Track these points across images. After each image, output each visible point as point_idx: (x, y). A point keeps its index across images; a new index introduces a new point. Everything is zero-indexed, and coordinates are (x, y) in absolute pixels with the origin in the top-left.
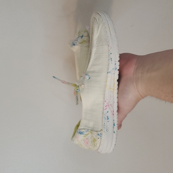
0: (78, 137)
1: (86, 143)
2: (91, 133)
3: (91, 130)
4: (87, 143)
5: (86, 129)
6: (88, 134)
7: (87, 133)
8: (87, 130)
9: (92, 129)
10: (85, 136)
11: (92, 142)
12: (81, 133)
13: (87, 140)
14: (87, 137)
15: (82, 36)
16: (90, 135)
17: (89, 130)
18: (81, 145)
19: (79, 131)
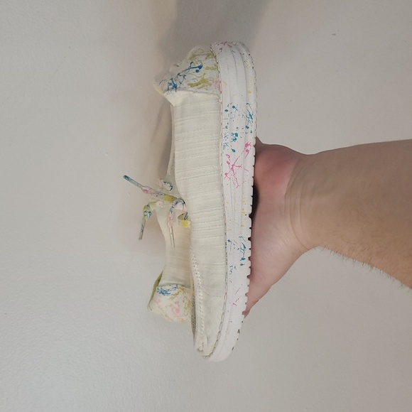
0: (160, 301)
1: (174, 310)
2: (182, 292)
3: (183, 286)
4: (178, 311)
5: (173, 284)
6: (178, 294)
7: (176, 292)
8: (175, 286)
9: (183, 284)
10: (172, 298)
11: (185, 308)
12: (164, 293)
13: (176, 306)
14: (175, 300)
15: (200, 67)
16: (181, 295)
17: (179, 286)
18: (166, 316)
19: (160, 288)
